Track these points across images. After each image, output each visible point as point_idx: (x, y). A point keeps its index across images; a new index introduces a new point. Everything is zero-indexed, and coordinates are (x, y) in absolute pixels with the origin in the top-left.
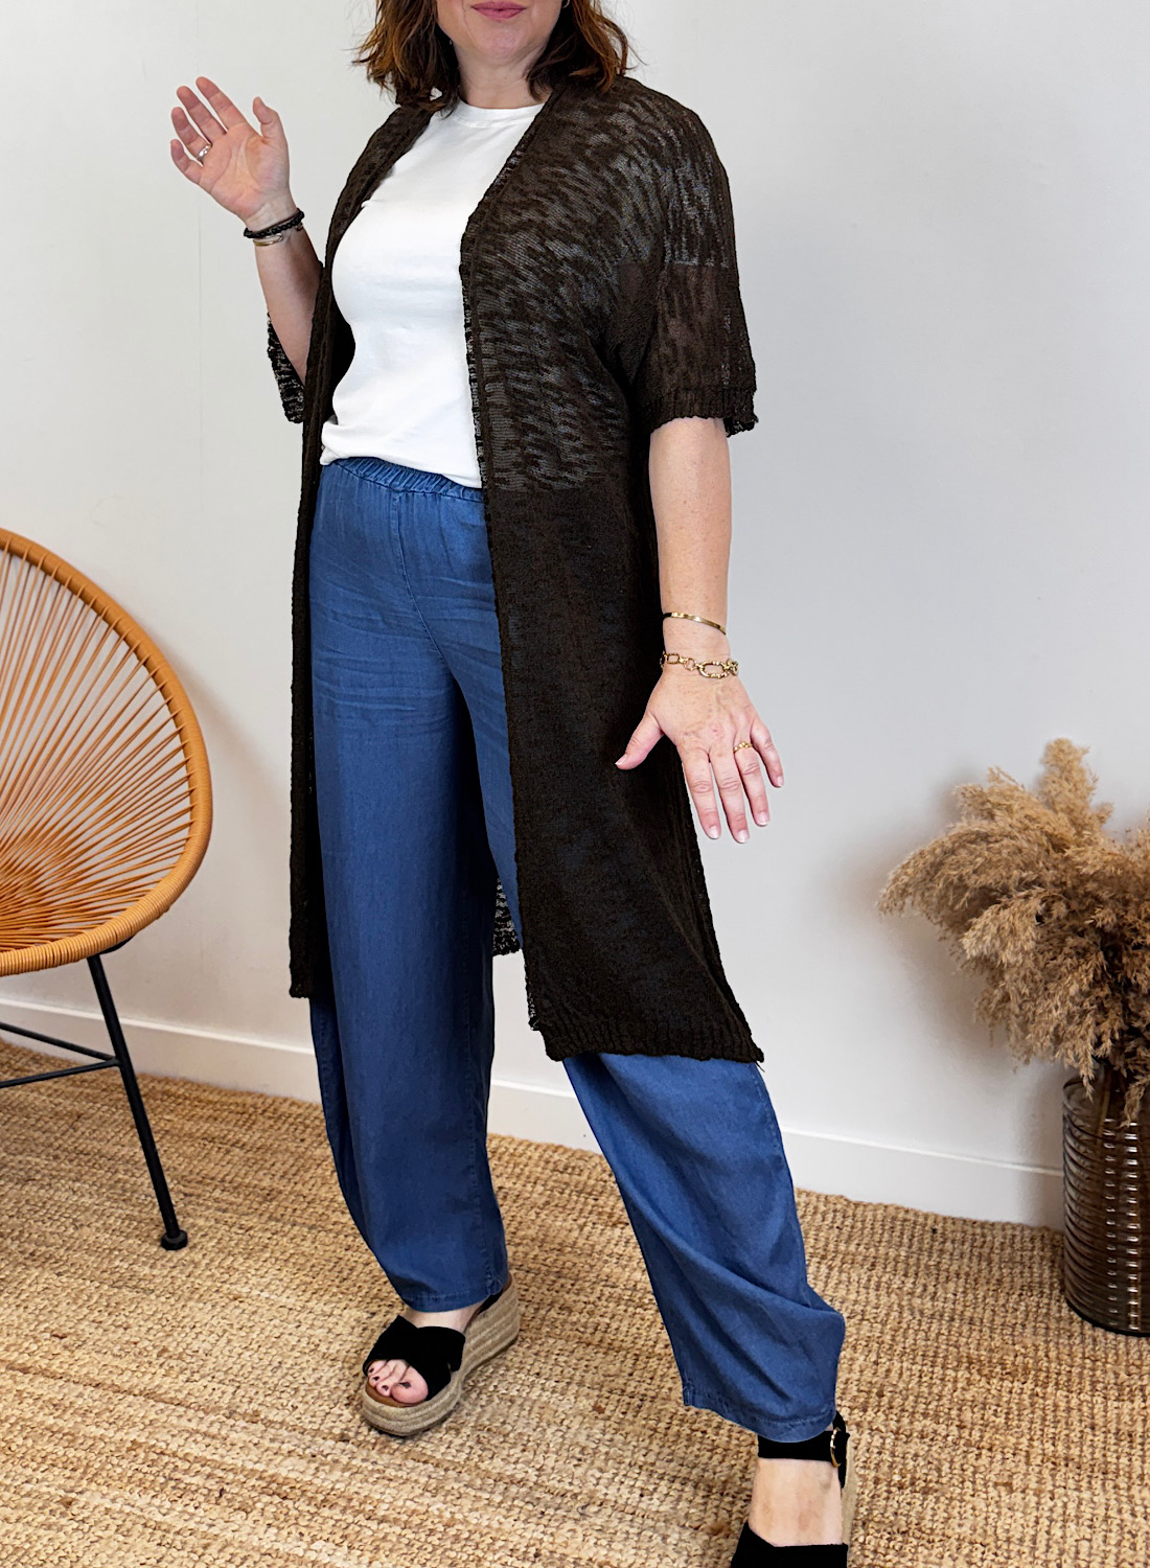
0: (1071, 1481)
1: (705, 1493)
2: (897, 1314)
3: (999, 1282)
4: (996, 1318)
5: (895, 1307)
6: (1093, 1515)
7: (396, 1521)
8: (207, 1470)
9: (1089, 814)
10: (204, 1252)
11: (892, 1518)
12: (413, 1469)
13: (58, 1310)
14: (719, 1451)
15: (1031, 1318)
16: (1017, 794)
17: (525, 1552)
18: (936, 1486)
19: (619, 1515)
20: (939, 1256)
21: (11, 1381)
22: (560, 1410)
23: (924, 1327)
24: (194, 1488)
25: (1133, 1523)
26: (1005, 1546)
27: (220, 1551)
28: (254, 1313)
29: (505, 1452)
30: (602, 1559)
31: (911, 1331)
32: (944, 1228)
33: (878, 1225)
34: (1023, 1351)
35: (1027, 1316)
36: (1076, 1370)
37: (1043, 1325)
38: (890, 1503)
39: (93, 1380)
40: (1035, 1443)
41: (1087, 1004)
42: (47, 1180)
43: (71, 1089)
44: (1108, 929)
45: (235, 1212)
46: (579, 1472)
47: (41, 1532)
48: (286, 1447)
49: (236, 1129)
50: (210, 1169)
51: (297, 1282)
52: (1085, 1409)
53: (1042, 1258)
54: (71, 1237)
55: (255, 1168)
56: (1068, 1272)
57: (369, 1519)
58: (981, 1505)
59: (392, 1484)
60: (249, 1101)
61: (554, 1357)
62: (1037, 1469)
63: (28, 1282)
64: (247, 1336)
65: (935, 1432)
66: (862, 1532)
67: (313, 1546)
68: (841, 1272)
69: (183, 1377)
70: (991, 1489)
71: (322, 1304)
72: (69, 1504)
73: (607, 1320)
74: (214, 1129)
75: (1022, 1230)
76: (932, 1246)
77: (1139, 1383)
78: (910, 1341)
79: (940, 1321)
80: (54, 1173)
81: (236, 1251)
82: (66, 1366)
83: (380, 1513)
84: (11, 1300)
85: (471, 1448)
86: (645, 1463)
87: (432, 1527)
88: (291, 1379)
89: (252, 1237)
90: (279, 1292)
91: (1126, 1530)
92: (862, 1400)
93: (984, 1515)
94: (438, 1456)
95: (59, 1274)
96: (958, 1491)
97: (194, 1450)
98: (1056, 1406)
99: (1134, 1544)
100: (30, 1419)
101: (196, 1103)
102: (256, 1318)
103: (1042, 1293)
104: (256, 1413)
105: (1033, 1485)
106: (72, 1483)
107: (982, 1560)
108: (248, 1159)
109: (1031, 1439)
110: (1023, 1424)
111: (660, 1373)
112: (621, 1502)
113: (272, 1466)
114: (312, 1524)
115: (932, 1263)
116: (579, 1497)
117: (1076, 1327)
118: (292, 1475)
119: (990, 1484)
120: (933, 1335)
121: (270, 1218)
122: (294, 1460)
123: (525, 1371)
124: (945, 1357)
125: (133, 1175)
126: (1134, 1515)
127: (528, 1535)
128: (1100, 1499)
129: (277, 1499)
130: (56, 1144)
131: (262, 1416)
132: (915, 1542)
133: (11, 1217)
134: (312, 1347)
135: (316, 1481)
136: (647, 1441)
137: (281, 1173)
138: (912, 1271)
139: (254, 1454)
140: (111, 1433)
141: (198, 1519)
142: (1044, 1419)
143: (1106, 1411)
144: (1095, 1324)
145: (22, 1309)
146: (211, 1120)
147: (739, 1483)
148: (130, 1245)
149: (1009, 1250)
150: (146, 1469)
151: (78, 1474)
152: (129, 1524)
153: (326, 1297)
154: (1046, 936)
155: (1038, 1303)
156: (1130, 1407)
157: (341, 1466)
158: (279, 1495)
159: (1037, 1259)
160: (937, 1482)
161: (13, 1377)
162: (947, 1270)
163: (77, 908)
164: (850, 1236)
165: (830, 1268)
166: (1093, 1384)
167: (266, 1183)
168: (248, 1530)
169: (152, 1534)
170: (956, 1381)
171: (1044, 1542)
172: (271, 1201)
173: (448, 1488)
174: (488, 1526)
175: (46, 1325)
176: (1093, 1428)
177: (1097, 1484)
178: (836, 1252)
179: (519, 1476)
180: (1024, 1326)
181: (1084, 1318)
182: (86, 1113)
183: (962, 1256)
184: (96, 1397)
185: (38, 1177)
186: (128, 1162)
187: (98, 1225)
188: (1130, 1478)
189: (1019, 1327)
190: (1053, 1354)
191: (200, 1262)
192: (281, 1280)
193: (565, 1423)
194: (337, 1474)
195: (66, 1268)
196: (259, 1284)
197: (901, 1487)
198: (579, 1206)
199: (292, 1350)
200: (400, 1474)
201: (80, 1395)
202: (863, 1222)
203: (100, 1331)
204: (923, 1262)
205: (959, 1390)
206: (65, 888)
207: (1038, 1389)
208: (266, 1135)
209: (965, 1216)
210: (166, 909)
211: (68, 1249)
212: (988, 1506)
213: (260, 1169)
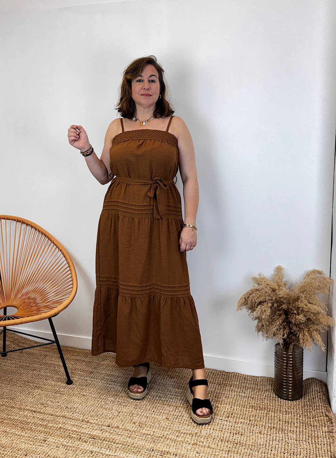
0: (274, 432)
1: (192, 436)
2: (236, 397)
3: (260, 389)
4: (259, 397)
5: (236, 395)
6: (279, 439)
7: (120, 444)
8: (77, 433)
10: (76, 385)
11: (234, 440)
12: (124, 432)
13: (42, 398)
14: (195, 427)
15: (266, 397)
16: (265, 279)
17: (150, 450)
18: (244, 434)
19: (172, 441)
20: (246, 384)
21: (32, 414)
22: (159, 419)
23: (242, 399)
24: (74, 437)
25: (288, 441)
26: (259, 446)
27: (80, 451)
28: (88, 399)
29: (146, 428)
30: (168, 451)
31: (239, 400)
32: (247, 378)
33: (232, 378)
34: (264, 404)
35: (266, 396)
36: (276, 408)
37: (269, 399)
38: (233, 437)
39: (51, 414)
40: (267, 424)
41: (281, 327)
42: (39, 370)
43: (44, 349)
44: (285, 309)
45: (83, 376)
46: (163, 432)
47: (39, 447)
48: (95, 428)
49: (83, 358)
50: (77, 367)
51: (98, 392)
52: (278, 416)
53: (269, 384)
54: (45, 382)
55: (88, 366)
56: (275, 387)
57: (114, 443)
58: (254, 437)
59: (120, 436)
60: (86, 351)
61: (157, 408)
62: (267, 430)
63: (35, 392)
64: (86, 404)
65: (244, 422)
66: (227, 443)
67: (101, 449)
68: (223, 388)
69: (71, 413)
70: (256, 434)
71: (103, 397)
72: (45, 441)
73: (170, 399)
74: (78, 358)
75: (265, 378)
76: (244, 382)
77: (291, 411)
78: (239, 402)
79: (246, 398)
80: (41, 368)
81: (84, 385)
82: (44, 411)
83: (117, 442)
84: (31, 396)
85: (138, 427)
86: (178, 430)
87: (129, 445)
88: (96, 413)
89: (87, 382)
90: (93, 394)
91: (286, 442)
92: (228, 415)
93: (255, 439)
94: (130, 429)
95: (42, 391)
96: (249, 434)
97: (74, 429)
98: (271, 416)
99: (288, 445)
100: (36, 422)
101: (74, 352)
102: (88, 400)
103: (269, 391)
104: (88, 421)
105: (266, 433)
106: (46, 436)
107: (254, 449)
108: (86, 364)
109: (266, 423)
110: (264, 420)
111: (182, 411)
112: (172, 438)
113: (92, 432)
114: (101, 445)
115: (244, 385)
116: (163, 438)
117: (277, 399)
118: (96, 434)
119: (256, 433)
120: (244, 401)
121: (91, 378)
122: (97, 431)
123: (151, 411)
124: (247, 406)
125: (59, 369)
126: (288, 439)
127: (151, 446)
128: (281, 436)
129: (93, 439)
130: (41, 362)
131: (90, 422)
132: (239, 446)
133: (31, 378)
134: (101, 406)
135: (102, 435)
136: (179, 425)
137: (94, 368)
138: (240, 387)
139: (88, 429)
140: (55, 425)
141: (75, 444)
142: (269, 419)
143: (283, 417)
144: (281, 398)
145: (34, 398)
146: (77, 356)
147: (199, 434)
148: (59, 384)
149: (262, 382)
150: (63, 433)
151: (47, 434)
152: (59, 445)
153: (104, 395)
154: (272, 311)
155: (268, 394)
156: (288, 416)
157: (108, 432)
158: (93, 438)
159: (268, 384)
160: (244, 433)
161: (32, 413)
162: (248, 387)
163: (46, 307)
164: (226, 380)
165: (221, 387)
166: (280, 411)
167: (90, 370)
168: (87, 446)
169: (64, 447)
170: (249, 411)
171: (268, 445)
172: (92, 374)
173: (132, 436)
174: (142, 444)
175: (40, 402)
176: (280, 421)
177: (280, 433)
178: (222, 383)
179: (149, 434)
180: (265, 399)
181: (278, 397)
182: (48, 355)
183: (251, 384)
184: (52, 417)
185: (37, 369)
186: (58, 365)
187: (51, 380)
188: (288, 431)
189: (264, 399)
190: (271, 405)
191: (75, 388)
192: (94, 392)
193: (160, 422)
194: (107, 434)
195: (44, 389)
196: (89, 392)
197: (236, 434)
198: (163, 374)
199: (97, 407)
200: (121, 434)
201: (48, 417)
202: (229, 377)
203: (52, 403)
204: (242, 385)
205: (250, 413)
206: (43, 302)
207: (268, 412)
208: (90, 359)
209: (252, 375)
210: (67, 307)
211: (44, 385)
212: (255, 438)
213: (89, 367)
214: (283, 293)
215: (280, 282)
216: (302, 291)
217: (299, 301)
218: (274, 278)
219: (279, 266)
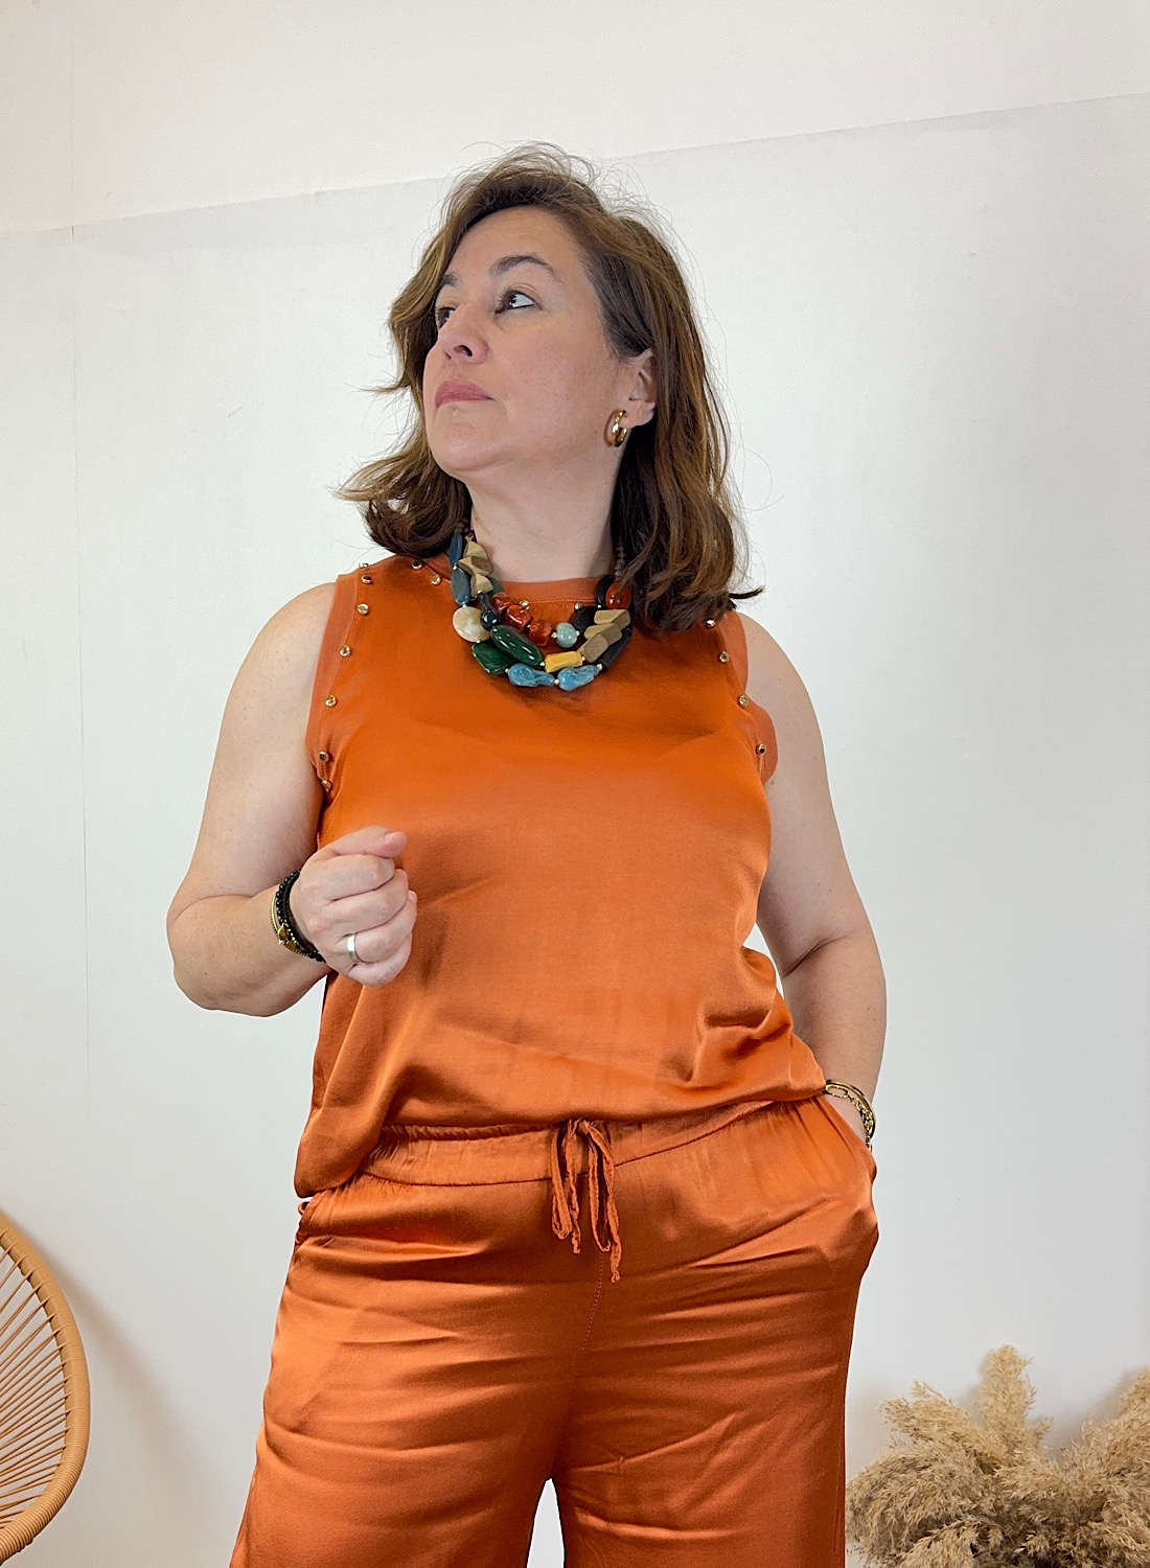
9: (1023, 1430)
44: (1041, 1555)
214: (1028, 1478)
215: (1016, 1425)
216: (1116, 1469)
217: (1106, 1514)
218: (986, 1404)
219: (1005, 1350)
